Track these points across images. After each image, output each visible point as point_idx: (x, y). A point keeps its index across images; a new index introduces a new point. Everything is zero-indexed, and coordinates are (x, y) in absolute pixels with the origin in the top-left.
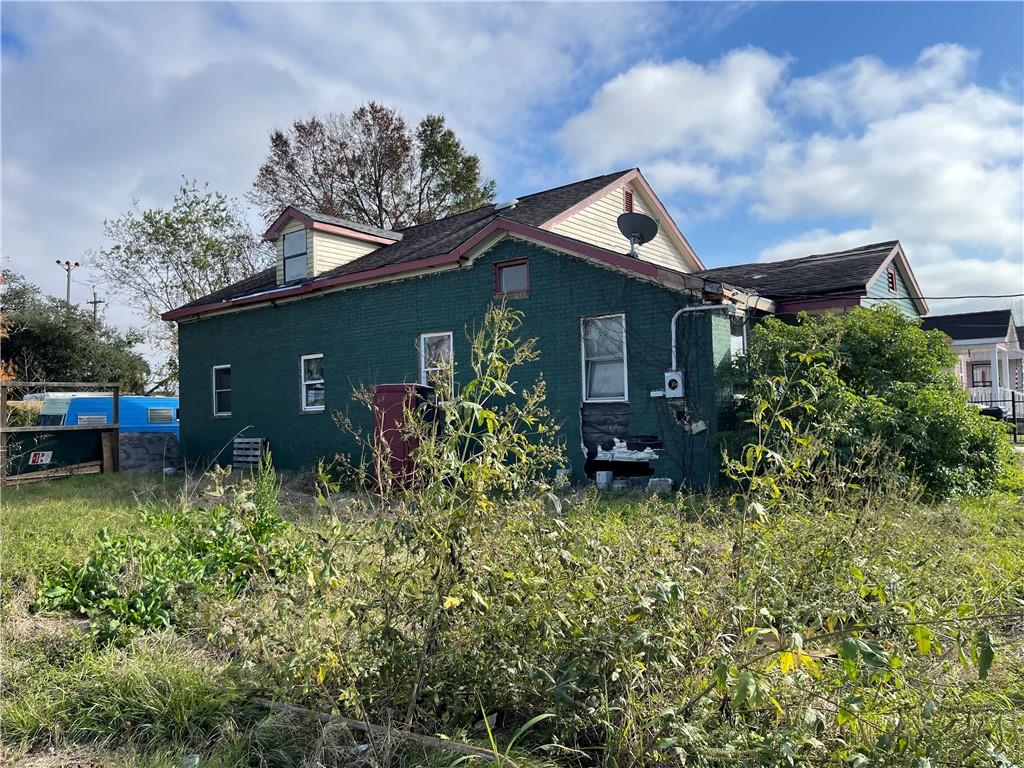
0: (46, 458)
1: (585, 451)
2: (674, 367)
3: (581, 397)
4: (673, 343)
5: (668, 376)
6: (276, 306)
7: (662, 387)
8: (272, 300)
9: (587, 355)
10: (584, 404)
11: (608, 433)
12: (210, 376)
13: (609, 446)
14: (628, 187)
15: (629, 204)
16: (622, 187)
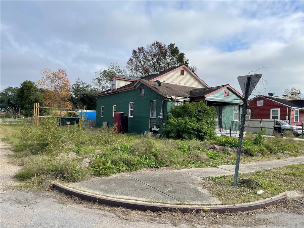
0: (69, 123)
1: (150, 128)
2: (162, 112)
3: (150, 117)
4: (162, 107)
5: (161, 113)
6: (110, 95)
7: (159, 116)
8: (110, 93)
9: (152, 108)
10: (151, 118)
11: (153, 124)
12: (101, 108)
13: (153, 128)
14: (183, 69)
15: (182, 73)
16: (180, 69)
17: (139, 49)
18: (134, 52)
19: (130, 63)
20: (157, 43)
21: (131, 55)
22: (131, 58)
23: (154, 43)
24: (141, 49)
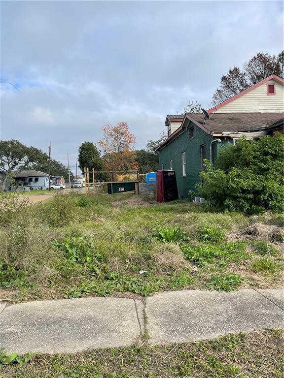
0: (123, 189)
14: (271, 83)
15: (271, 90)
16: (266, 84)
17: (231, 72)
18: (224, 79)
19: (218, 97)
20: (260, 56)
21: (219, 85)
22: (220, 89)
23: (255, 57)
24: (235, 72)
